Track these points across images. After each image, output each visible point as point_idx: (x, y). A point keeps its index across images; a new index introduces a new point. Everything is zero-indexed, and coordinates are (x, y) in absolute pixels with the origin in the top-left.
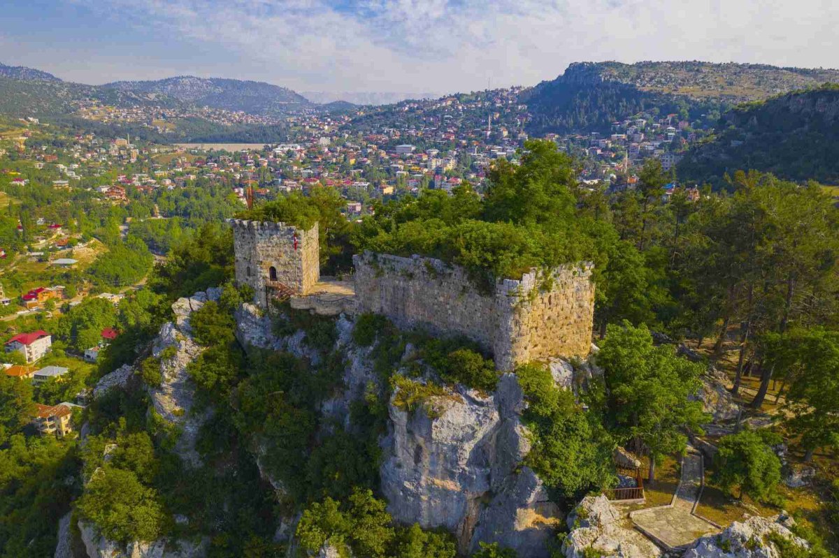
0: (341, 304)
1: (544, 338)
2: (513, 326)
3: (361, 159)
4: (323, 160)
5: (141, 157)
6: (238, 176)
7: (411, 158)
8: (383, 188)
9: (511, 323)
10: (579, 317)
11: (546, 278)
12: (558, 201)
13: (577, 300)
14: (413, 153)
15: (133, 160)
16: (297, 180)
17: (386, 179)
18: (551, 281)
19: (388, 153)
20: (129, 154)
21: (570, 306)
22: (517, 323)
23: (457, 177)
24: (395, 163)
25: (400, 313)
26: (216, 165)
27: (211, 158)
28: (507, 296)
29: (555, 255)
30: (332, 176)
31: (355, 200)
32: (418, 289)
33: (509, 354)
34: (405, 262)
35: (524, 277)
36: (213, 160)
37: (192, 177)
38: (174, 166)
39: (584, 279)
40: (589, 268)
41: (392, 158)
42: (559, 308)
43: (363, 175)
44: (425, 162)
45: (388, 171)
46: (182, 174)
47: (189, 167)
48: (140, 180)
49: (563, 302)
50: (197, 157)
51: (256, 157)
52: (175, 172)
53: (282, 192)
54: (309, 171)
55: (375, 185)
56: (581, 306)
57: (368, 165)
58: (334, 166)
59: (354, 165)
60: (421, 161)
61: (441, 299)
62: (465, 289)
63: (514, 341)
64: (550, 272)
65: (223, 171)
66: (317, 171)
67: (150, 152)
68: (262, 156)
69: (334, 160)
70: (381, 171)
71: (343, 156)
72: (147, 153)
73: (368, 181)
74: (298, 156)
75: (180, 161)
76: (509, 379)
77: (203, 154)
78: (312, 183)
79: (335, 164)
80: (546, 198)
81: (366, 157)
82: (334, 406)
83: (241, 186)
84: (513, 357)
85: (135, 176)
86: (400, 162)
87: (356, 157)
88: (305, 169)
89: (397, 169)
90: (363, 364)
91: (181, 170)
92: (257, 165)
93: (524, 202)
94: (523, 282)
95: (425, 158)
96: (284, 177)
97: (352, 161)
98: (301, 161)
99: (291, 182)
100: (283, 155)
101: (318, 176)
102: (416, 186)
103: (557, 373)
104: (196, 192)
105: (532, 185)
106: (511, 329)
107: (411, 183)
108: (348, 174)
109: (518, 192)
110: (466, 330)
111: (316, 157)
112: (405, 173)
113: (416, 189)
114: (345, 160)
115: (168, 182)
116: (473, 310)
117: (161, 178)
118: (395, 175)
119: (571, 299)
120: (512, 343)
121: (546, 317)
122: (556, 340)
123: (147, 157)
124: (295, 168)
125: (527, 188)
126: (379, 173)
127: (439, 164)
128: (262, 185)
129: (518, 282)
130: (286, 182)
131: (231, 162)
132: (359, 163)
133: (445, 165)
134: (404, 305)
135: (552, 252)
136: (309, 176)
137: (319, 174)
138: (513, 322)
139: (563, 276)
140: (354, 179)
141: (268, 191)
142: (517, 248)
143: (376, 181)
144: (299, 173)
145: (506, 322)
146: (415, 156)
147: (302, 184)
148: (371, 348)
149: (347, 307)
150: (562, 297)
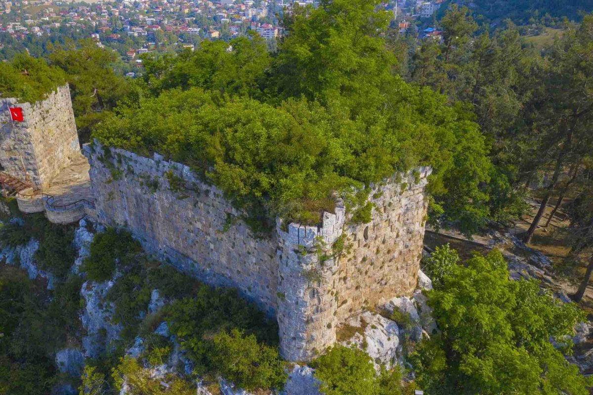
0: (81, 208)
1: (357, 288)
2: (307, 298)
3: (193, 9)
4: (163, 10)
5: (14, 8)
6: (94, 24)
7: (232, 8)
8: (211, 33)
9: (303, 293)
10: (407, 247)
11: (361, 204)
12: (372, 63)
13: (405, 224)
14: (234, 4)
15: (8, 11)
16: (143, 27)
17: (214, 25)
18: (368, 207)
19: (214, 4)
20: (4, 6)
21: (395, 234)
22: (314, 293)
23: (268, 23)
24: (220, 12)
25: (149, 231)
26: (76, 14)
27: (72, 9)
28: (296, 252)
29: (376, 167)
30: (171, 23)
31: (190, 43)
32: (167, 205)
33: (302, 339)
34: (145, 164)
35: (325, 222)
36: (74, 10)
37: (57, 25)
38: (42, 16)
39: (416, 192)
40: (425, 174)
41: (218, 8)
42: (379, 242)
43: (195, 22)
44: (244, 11)
45: (215, 18)
46: (48, 23)
47: (54, 16)
48: (14, 27)
49: (386, 231)
50: (61, 8)
51: (109, 7)
52: (43, 20)
53: (130, 36)
54: (152, 19)
55: (205, 30)
56: (409, 232)
57: (199, 14)
58: (172, 15)
59: (187, 14)
60: (240, 10)
61: (199, 225)
62: (229, 220)
63: (309, 321)
64: (368, 192)
65: (82, 19)
66: (158, 19)
67: (22, 4)
68: (114, 7)
69: (172, 10)
70: (209, 19)
71: (179, 6)
72: (19, 5)
73: (199, 27)
74: (143, 6)
75: (48, 12)
76: (304, 378)
77: (67, 5)
78: (154, 29)
79: (173, 13)
80: (355, 59)
81: (197, 7)
82: (70, 357)
83: (97, 32)
84: (308, 342)
85: (9, 25)
86: (224, 11)
87: (189, 7)
88: (149, 17)
89: (223, 17)
90: (101, 306)
91: (47, 19)
92: (110, 14)
93: (323, 66)
94: (324, 229)
95: (243, 8)
96: (132, 24)
97: (186, 11)
98: (146, 11)
99: (137, 28)
100: (131, 6)
101: (160, 23)
102: (237, 31)
103: (378, 346)
104: (60, 37)
105: (335, 40)
106: (304, 304)
107: (233, 29)
108: (183, 21)
109: (313, 49)
110: (237, 278)
111: (157, 8)
112: (228, 20)
113: (237, 33)
114: (181, 10)
115: (37, 29)
116: (245, 251)
117: (31, 26)
118: (220, 22)
119: (397, 225)
120: (307, 322)
121: (360, 259)
122: (374, 285)
123: (20, 8)
124: (141, 16)
125: (326, 43)
126: (207, 20)
127: (254, 13)
128: (114, 32)
129: (315, 229)
130: (134, 28)
131: (89, 12)
132: (192, 12)
133: (259, 14)
134: (152, 224)
135: (372, 162)
136: (153, 22)
137: (160, 21)
138: (308, 292)
139: (387, 193)
140: (189, 26)
141: (119, 36)
142: (312, 159)
143: (205, 27)
144: (144, 21)
145: (295, 291)
146: (236, 6)
147: (146, 30)
148: (110, 284)
149: (89, 211)
150: (384, 224)
